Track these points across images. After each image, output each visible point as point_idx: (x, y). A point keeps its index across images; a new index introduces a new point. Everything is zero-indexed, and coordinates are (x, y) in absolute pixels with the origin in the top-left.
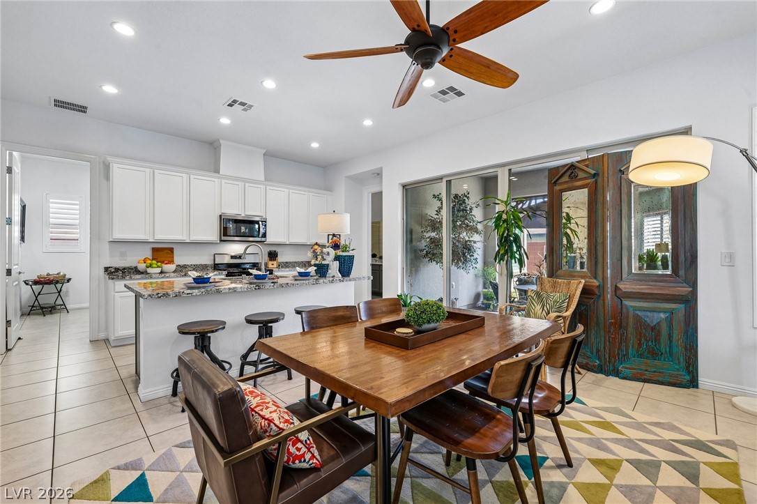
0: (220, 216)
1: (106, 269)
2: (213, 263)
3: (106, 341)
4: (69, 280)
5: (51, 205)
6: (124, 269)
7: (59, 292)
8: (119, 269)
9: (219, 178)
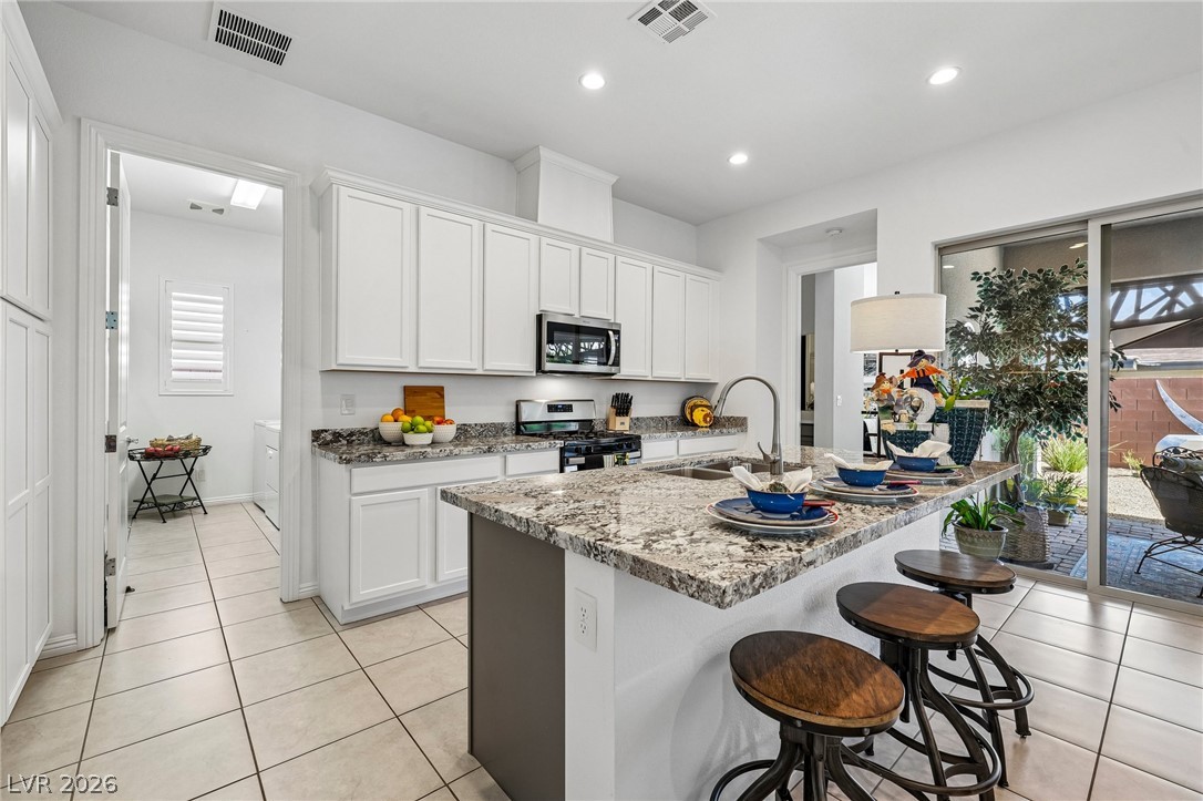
0: (539, 318)
1: (316, 435)
2: (513, 420)
3: (318, 601)
4: (206, 450)
5: (174, 303)
6: (352, 434)
7: (189, 474)
8: (340, 435)
9: (536, 233)
